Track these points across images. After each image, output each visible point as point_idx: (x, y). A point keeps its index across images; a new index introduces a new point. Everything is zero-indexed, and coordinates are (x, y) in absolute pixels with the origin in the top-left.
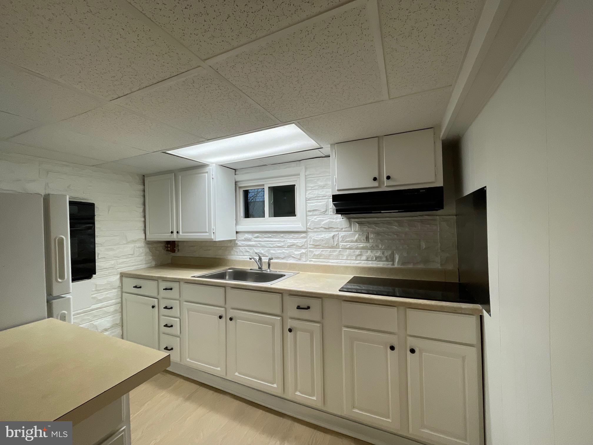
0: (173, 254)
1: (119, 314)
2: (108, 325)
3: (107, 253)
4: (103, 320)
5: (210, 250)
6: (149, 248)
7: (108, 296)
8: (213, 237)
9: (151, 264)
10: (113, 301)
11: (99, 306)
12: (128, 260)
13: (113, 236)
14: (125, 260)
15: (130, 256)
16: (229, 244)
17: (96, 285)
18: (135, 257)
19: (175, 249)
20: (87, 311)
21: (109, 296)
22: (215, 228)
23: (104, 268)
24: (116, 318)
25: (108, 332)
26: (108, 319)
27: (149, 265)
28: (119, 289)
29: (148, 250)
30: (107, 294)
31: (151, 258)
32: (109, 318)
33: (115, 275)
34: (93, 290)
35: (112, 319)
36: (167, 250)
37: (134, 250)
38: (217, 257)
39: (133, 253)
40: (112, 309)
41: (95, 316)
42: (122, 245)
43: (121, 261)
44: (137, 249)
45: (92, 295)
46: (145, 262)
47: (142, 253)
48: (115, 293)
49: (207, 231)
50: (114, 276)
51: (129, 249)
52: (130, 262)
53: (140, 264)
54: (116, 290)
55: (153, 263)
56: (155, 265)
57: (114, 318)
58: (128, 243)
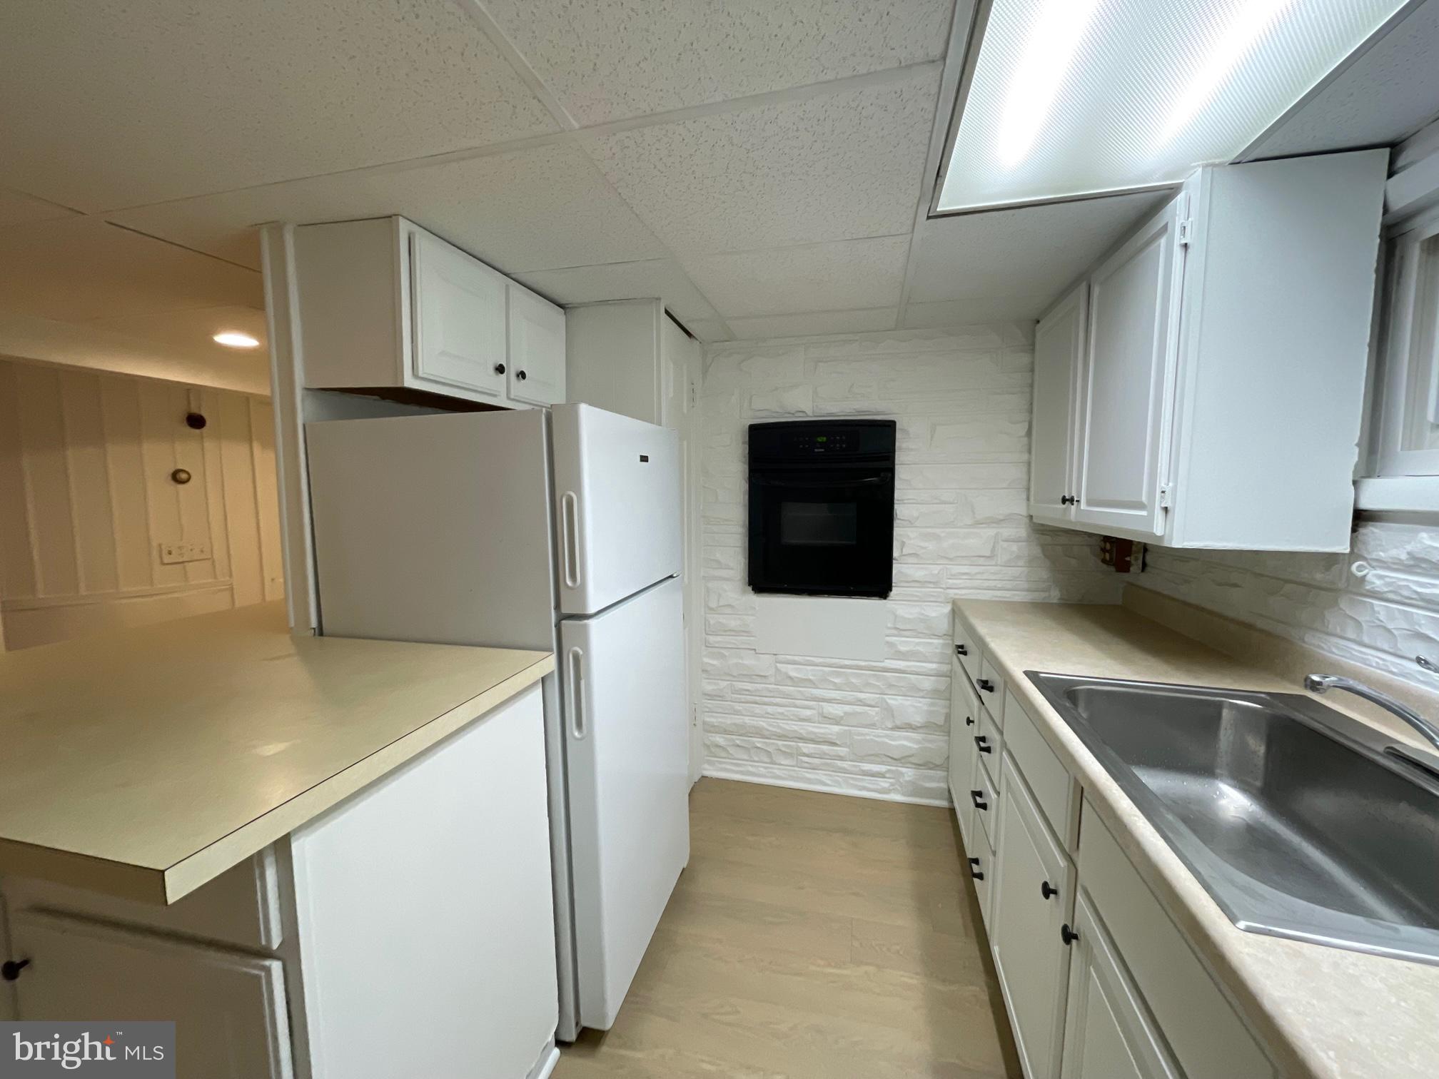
0: (1125, 576)
1: (943, 701)
2: (918, 719)
3: (923, 544)
4: (909, 703)
5: (1235, 585)
6: (1044, 547)
7: (920, 649)
8: (1158, 531)
9: (1047, 594)
10: (934, 666)
11: (898, 667)
12: (974, 570)
13: (938, 501)
14: (965, 569)
15: (981, 561)
16: (1319, 576)
17: (896, 616)
18: (996, 565)
19: (1128, 559)
20: (875, 669)
21: (922, 650)
22: (1175, 489)
23: (913, 581)
24: (935, 709)
25: (915, 735)
26: (919, 705)
27: (1039, 597)
28: (947, 639)
29: (1037, 551)
30: (918, 644)
31: (1045, 577)
32: (920, 702)
33: (941, 602)
34: (889, 625)
35: (925, 708)
36: (1104, 561)
37: (994, 547)
38: (1260, 624)
39: (988, 554)
40: (927, 683)
41: (890, 686)
42: (960, 527)
43: (956, 569)
44: (1005, 545)
45: (887, 636)
46: (1026, 586)
47: (1018, 557)
48: (936, 648)
49: (1144, 499)
50: (937, 604)
51: (980, 540)
52: (979, 577)
53: (1010, 587)
54: (941, 641)
55: (1055, 596)
56: (1059, 599)
57: (932, 709)
58: (978, 524)
